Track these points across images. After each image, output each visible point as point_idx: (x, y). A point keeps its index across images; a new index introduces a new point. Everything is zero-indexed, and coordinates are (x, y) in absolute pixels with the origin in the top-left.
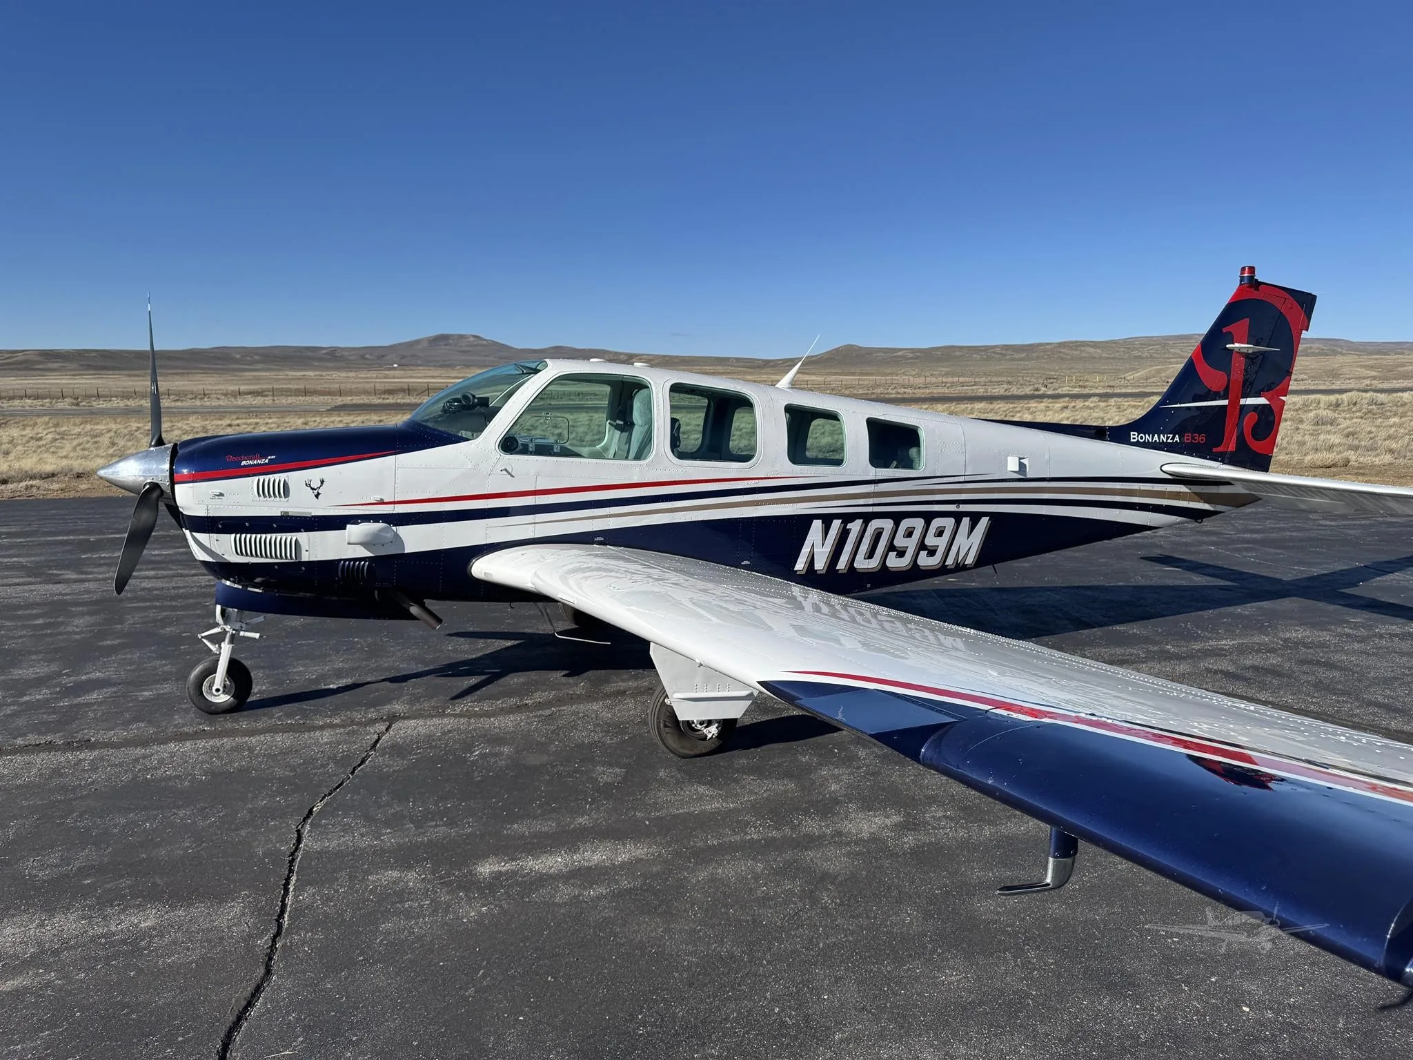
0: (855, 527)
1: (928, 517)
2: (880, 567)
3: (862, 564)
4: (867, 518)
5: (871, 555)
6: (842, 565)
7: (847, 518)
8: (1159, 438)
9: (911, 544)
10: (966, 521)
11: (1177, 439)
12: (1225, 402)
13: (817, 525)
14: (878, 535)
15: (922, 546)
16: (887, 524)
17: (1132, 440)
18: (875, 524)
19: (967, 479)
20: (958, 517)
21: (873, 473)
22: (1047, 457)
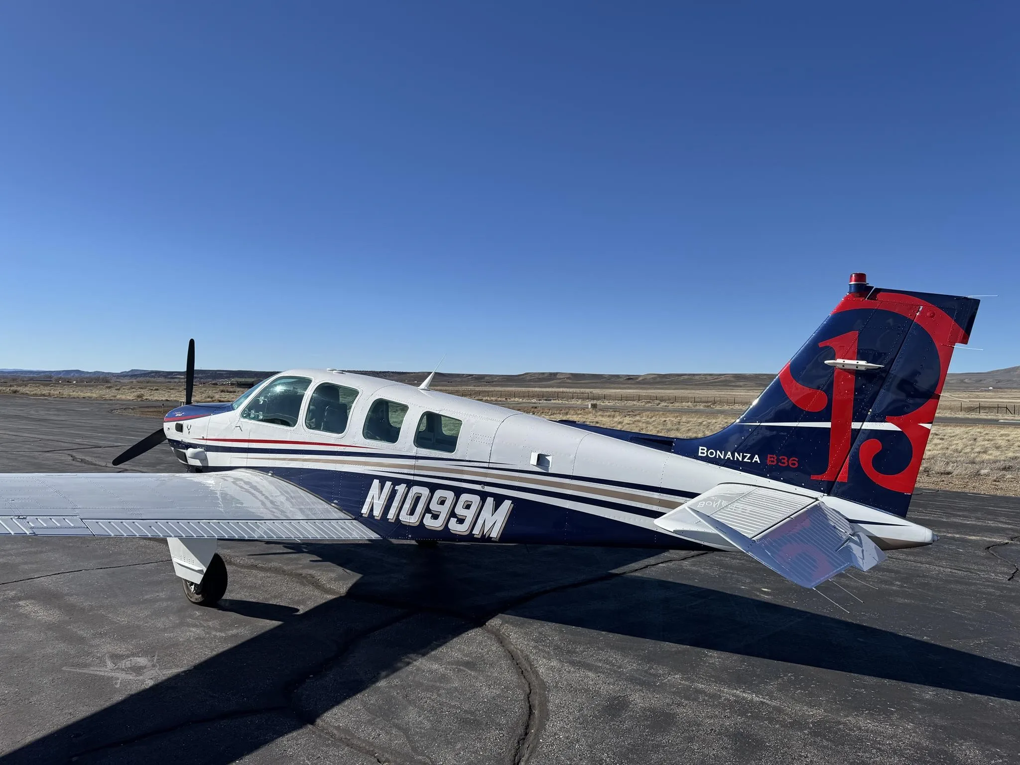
0: (401, 489)
1: (458, 492)
2: (418, 523)
3: (405, 518)
4: (410, 484)
5: (412, 513)
6: (391, 515)
7: (396, 482)
8: (733, 456)
9: (444, 511)
10: (490, 501)
11: (756, 458)
12: (828, 425)
13: (376, 482)
14: (418, 499)
15: (453, 514)
16: (425, 492)
17: (700, 454)
18: (415, 489)
19: (491, 465)
20: (484, 496)
21: (415, 451)
22: (572, 457)
